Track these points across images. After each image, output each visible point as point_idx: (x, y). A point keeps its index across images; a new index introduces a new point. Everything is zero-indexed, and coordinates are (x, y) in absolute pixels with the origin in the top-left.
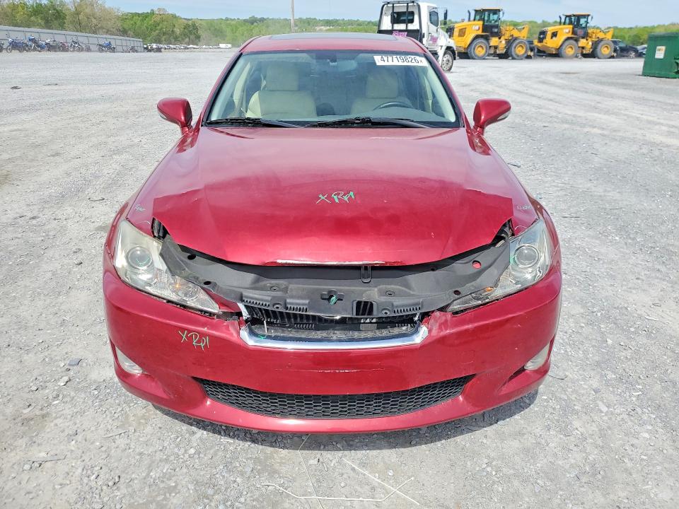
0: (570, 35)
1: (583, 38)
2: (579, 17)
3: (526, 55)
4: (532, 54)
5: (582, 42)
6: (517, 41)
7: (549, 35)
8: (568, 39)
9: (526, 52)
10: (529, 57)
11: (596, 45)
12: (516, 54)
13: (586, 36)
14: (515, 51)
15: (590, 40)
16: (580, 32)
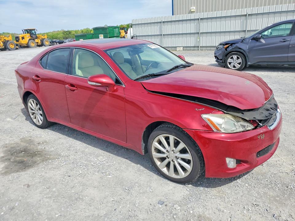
0: (30, 38)
1: (36, 39)
2: (31, 30)
3: (15, 48)
4: (18, 47)
5: (36, 40)
6: (9, 42)
7: (21, 38)
8: (30, 39)
9: (15, 47)
10: (17, 49)
11: (42, 41)
12: (11, 48)
13: (37, 38)
14: (9, 47)
15: (39, 39)
16: (34, 36)
